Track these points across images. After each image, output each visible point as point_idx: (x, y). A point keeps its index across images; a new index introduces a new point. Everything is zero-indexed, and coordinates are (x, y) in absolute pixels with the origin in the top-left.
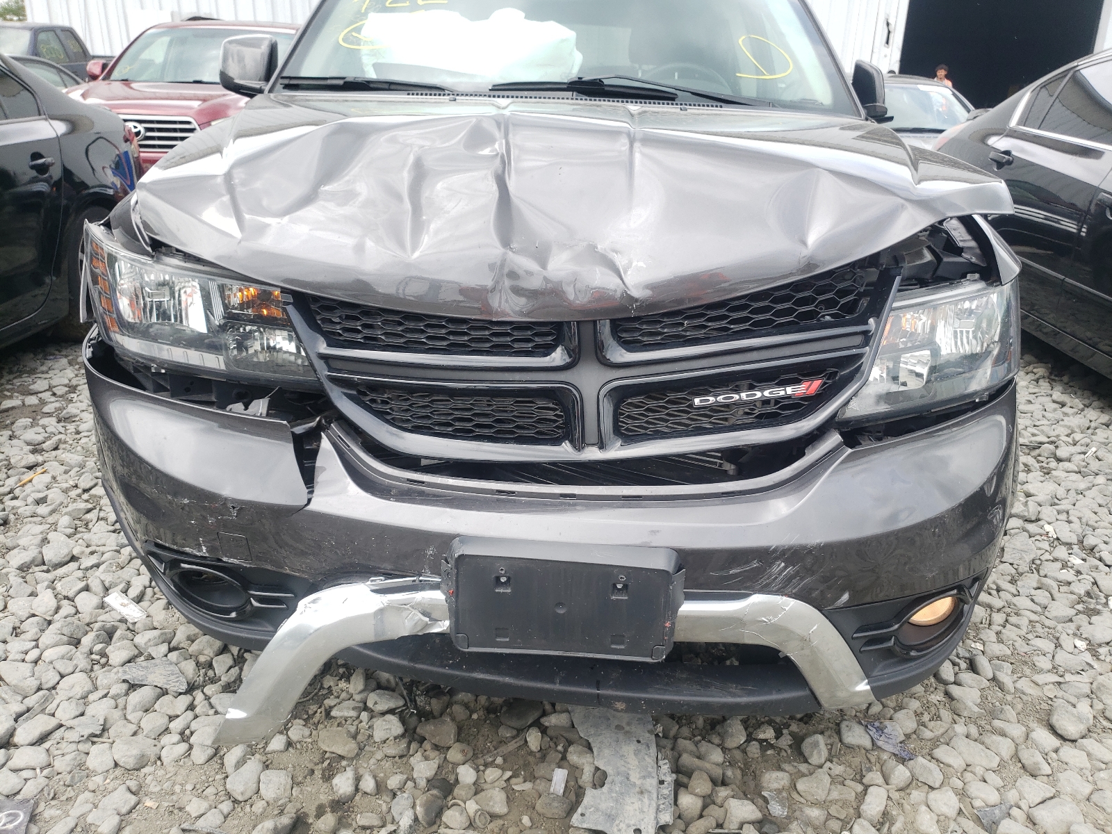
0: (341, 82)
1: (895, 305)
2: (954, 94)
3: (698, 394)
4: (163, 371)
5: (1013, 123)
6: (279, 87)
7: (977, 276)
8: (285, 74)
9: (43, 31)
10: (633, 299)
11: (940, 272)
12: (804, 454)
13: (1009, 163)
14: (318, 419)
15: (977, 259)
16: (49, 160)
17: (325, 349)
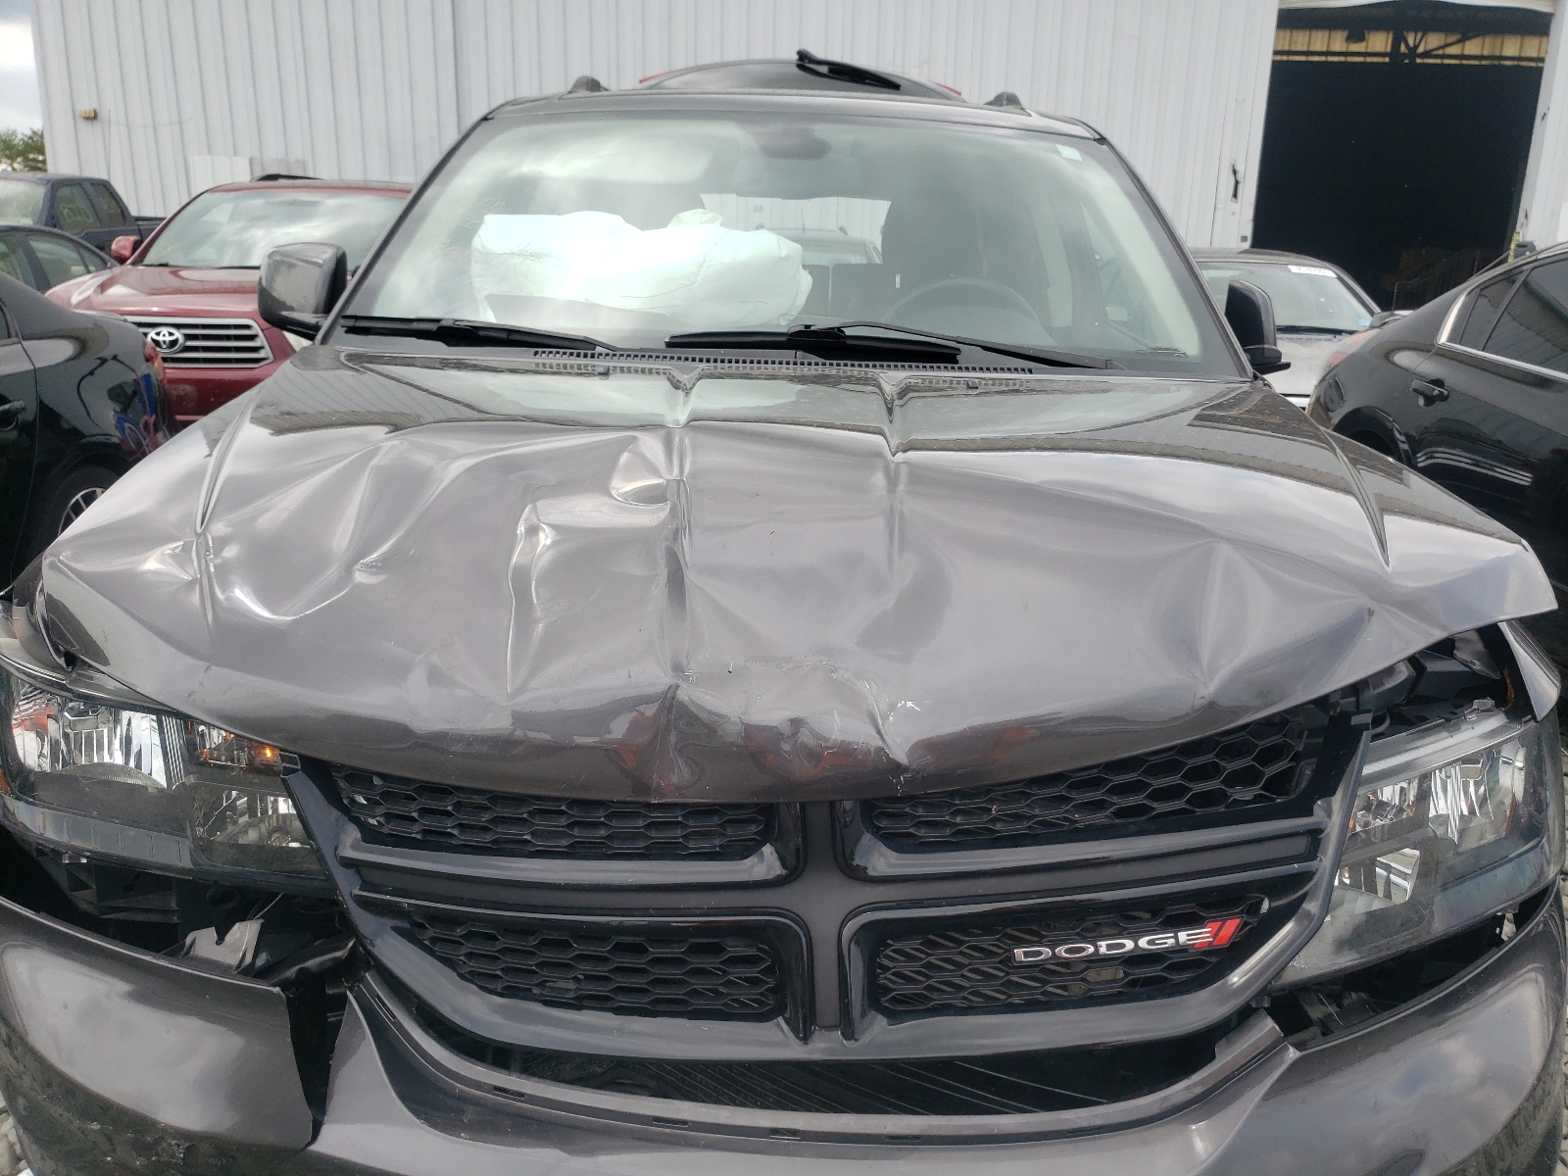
0: (433, 327)
1: (1368, 770)
2: (1340, 279)
3: (1020, 943)
4: (84, 861)
5: (1443, 338)
6: (339, 331)
7: (1489, 702)
8: (349, 312)
9: (66, 185)
10: (897, 768)
11: (1421, 689)
12: (1213, 1057)
13: (1442, 398)
14: (350, 944)
15: (1483, 663)
16: (17, 404)
17: (354, 847)
